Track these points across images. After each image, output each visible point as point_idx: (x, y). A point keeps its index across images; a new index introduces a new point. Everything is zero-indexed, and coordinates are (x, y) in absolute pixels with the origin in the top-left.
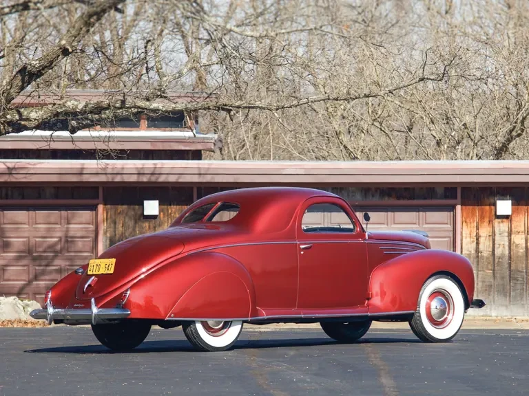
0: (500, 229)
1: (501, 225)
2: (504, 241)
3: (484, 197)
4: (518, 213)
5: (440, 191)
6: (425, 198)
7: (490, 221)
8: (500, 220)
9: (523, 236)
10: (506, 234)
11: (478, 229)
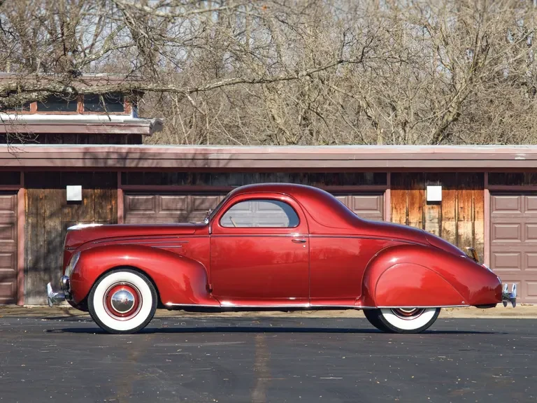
0: (430, 216)
1: (432, 211)
2: (435, 227)
3: (414, 183)
4: (448, 199)
5: (369, 177)
6: (354, 184)
7: (421, 208)
8: (430, 206)
9: (454, 223)
10: (436, 220)
11: (408, 215)
